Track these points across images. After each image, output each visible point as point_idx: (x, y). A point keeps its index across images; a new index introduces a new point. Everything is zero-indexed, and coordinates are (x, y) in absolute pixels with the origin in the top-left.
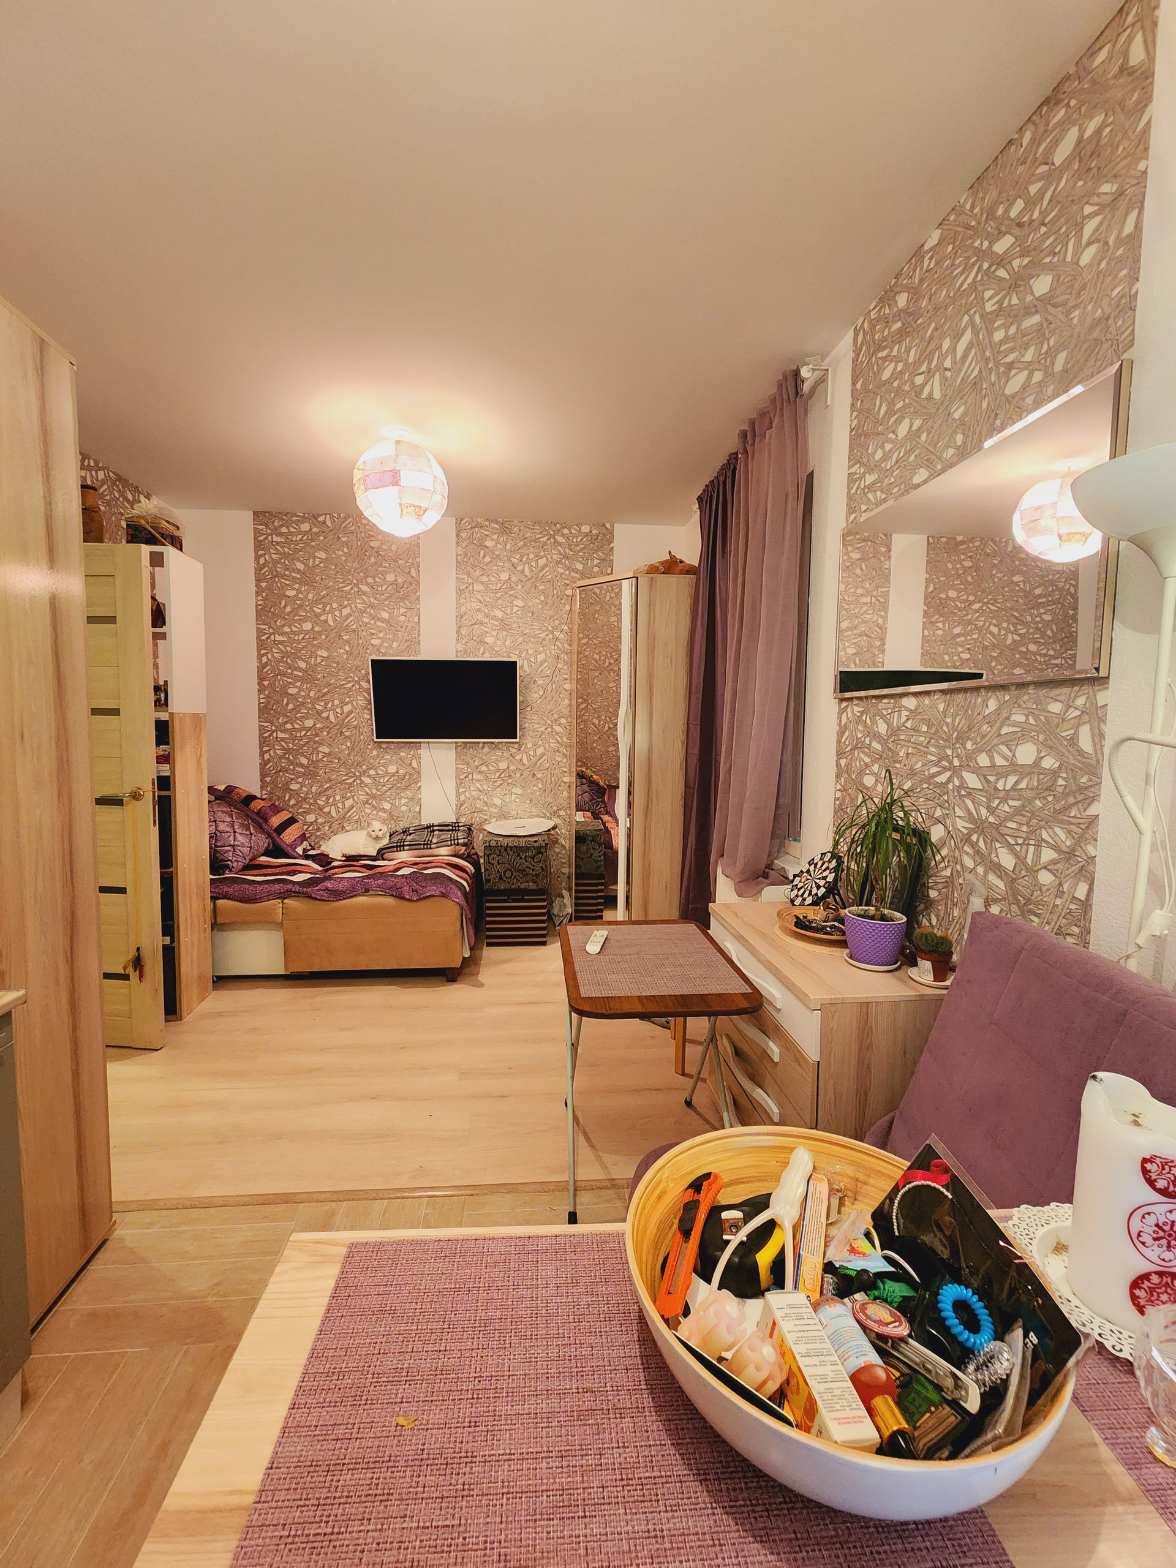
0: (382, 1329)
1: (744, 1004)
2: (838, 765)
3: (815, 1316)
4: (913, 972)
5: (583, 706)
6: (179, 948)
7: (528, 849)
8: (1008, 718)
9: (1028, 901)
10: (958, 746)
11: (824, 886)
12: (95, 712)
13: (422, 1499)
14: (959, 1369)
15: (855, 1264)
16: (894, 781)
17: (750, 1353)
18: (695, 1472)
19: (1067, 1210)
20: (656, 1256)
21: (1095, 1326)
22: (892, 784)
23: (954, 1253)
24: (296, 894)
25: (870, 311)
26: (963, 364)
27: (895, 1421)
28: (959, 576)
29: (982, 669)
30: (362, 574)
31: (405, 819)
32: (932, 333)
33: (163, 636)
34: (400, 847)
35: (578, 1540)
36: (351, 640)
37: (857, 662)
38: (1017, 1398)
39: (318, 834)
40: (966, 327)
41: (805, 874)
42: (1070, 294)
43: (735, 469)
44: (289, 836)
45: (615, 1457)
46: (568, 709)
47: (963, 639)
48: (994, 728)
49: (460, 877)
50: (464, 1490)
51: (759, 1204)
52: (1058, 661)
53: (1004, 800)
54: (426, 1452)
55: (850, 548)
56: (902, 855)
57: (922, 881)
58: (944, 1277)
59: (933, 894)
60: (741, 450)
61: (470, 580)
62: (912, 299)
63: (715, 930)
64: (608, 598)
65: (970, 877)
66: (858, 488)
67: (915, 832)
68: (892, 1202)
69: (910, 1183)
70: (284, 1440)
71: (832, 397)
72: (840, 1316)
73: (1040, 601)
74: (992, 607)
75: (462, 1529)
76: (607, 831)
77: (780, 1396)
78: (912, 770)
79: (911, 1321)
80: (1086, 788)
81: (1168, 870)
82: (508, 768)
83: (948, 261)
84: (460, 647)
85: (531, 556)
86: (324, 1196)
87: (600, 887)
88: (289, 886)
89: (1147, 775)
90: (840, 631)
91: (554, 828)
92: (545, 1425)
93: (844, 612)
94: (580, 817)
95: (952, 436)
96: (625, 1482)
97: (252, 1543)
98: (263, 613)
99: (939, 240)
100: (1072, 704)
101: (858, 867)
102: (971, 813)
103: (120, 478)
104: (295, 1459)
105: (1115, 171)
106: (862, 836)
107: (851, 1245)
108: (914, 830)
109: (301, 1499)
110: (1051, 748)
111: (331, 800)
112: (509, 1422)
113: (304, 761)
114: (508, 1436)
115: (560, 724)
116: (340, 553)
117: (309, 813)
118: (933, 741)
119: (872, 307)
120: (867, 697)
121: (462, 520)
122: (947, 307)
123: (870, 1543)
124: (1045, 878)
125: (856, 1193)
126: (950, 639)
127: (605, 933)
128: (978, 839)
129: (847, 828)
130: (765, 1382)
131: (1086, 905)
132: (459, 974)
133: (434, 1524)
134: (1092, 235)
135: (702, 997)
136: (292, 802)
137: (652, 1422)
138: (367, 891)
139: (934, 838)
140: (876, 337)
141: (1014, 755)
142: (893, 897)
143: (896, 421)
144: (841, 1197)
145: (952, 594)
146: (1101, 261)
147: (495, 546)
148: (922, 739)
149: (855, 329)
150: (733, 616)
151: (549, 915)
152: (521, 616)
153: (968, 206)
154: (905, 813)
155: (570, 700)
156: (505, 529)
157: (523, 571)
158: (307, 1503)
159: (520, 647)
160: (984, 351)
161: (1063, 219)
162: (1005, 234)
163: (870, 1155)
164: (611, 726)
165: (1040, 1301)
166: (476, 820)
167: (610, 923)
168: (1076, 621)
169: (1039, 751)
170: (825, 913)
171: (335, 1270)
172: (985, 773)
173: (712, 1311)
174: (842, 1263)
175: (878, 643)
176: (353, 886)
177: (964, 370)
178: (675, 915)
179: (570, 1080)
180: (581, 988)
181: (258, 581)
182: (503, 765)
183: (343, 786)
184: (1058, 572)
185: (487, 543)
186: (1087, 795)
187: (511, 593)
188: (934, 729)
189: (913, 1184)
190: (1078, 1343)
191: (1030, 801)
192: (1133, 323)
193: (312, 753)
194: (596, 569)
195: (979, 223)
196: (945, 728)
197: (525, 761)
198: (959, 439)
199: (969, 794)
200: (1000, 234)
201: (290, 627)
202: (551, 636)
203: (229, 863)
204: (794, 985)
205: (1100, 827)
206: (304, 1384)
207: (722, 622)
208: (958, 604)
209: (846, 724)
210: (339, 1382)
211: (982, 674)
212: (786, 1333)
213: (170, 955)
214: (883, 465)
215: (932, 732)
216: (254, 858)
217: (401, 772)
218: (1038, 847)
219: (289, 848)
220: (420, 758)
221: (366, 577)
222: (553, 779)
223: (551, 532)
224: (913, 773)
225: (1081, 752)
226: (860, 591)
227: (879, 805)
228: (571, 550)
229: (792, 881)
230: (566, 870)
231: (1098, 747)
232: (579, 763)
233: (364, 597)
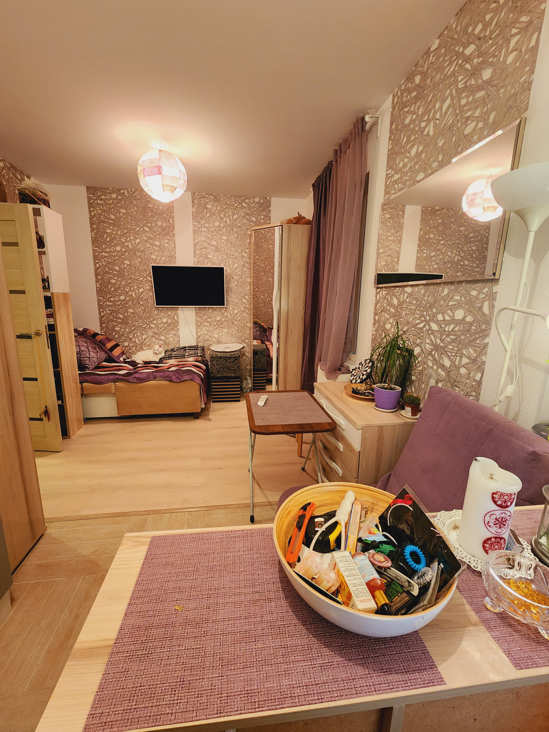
0: (168, 571)
1: (328, 427)
2: (374, 319)
3: (353, 560)
4: (403, 412)
5: (257, 289)
6: (66, 406)
7: (230, 358)
8: (452, 298)
9: (455, 381)
10: (429, 310)
11: (366, 375)
12: (12, 292)
13: (187, 638)
14: (411, 579)
15: (370, 538)
16: (399, 327)
17: (325, 576)
18: (301, 621)
19: (460, 513)
20: (286, 538)
21: (467, 558)
22: (398, 328)
23: (412, 532)
24: (121, 380)
25: (401, 85)
26: (445, 116)
27: (383, 599)
28: (435, 227)
29: (443, 273)
30: (145, 221)
31: (172, 344)
32: (431, 98)
33: (44, 253)
34: (170, 357)
35: (252, 650)
36: (141, 256)
37: (386, 269)
38: (434, 589)
39: (130, 351)
40: (448, 96)
41: (357, 369)
42: (500, 80)
43: (331, 170)
44: (116, 352)
45: (268, 618)
46: (249, 291)
47: (435, 258)
48: (446, 302)
49: (199, 371)
50: (204, 633)
51: (331, 515)
52: (477, 269)
53: (448, 335)
54: (188, 620)
55: (385, 212)
56: (401, 360)
57: (409, 372)
58: (407, 542)
59: (413, 378)
60: (334, 160)
61: (200, 226)
62: (423, 79)
63: (316, 394)
64: (268, 236)
65: (431, 371)
66: (390, 182)
67: (407, 350)
68: (388, 512)
69: (395, 504)
70: (126, 618)
71: (380, 133)
72: (363, 560)
73: (471, 240)
74: (449, 243)
75: (203, 649)
76: (268, 349)
77: (337, 592)
78: (408, 321)
79: (392, 561)
80: (484, 331)
81: (516, 367)
82: (221, 320)
83: (442, 58)
84: (196, 260)
85: (230, 213)
86: (141, 513)
87: (264, 375)
88: (117, 376)
89: (512, 325)
90: (378, 254)
91: (243, 348)
92: (239, 606)
93: (381, 244)
94: (255, 342)
95: (437, 155)
96: (272, 627)
97: (114, 659)
98: (94, 241)
99: (438, 46)
100: (481, 292)
101: (381, 366)
102: (433, 342)
103: (12, 167)
104: (131, 625)
105: (529, 9)
106: (383, 352)
107: (369, 531)
108: (407, 349)
109: (134, 641)
110: (470, 312)
111: (136, 335)
112: (223, 606)
113: (121, 316)
114: (223, 611)
115: (245, 299)
116: (133, 210)
117: (125, 341)
118: (418, 308)
119: (402, 83)
120: (389, 287)
121: (194, 194)
122: (439, 84)
123: (372, 645)
124: (463, 371)
125: (373, 509)
126: (429, 258)
127: (266, 397)
128: (435, 353)
129: (377, 349)
130: (331, 587)
131: (480, 382)
132: (200, 415)
133: (192, 647)
134: (514, 47)
135: (310, 424)
136: (117, 336)
137: (284, 603)
138: (155, 378)
139: (415, 353)
140: (404, 100)
141: (454, 315)
142: (396, 378)
143: (410, 146)
144: (366, 511)
145: (432, 236)
146: (517, 61)
147: (212, 208)
148: (413, 307)
149: (393, 95)
150: (328, 246)
151: (241, 387)
152: (225, 245)
153: (454, 27)
154: (403, 342)
155: (250, 287)
156: (216, 199)
157: (226, 221)
158: (137, 642)
159: (225, 260)
160: (456, 110)
161: (501, 36)
162: (471, 43)
163: (379, 493)
164: (270, 299)
165: (446, 551)
166: (206, 345)
167: (269, 392)
168: (487, 250)
169: (465, 313)
170: (365, 387)
171: (146, 548)
172: (440, 323)
173: (309, 560)
174: (365, 538)
175: (396, 260)
176: (148, 376)
177: (445, 120)
178: (299, 388)
179: (251, 461)
180: (255, 422)
181: (92, 224)
182: (218, 318)
183: (141, 328)
184: (481, 226)
185: (208, 206)
186: (484, 333)
187: (220, 232)
188: (419, 302)
189: (397, 505)
190: (459, 567)
191: (459, 336)
192: (529, 98)
193: (125, 313)
194: (262, 221)
195: (459, 37)
196: (424, 302)
197: (229, 316)
198: (440, 157)
199: (432, 333)
200: (469, 43)
201: (109, 248)
202: (240, 255)
203: (88, 365)
204: (350, 418)
205: (489, 348)
206: (134, 595)
207: (323, 249)
208: (434, 241)
209: (379, 300)
210: (149, 594)
211: (442, 275)
212: (340, 568)
213: (62, 409)
214: (403, 170)
215: (418, 304)
216: (100, 363)
217: (169, 321)
218: (461, 357)
219: (116, 358)
220: (178, 315)
221: (147, 223)
222: (242, 325)
223: (240, 201)
224: (408, 323)
225: (484, 314)
226: (389, 234)
227: (392, 338)
228: (250, 210)
229: (352, 372)
230: (249, 367)
231: (491, 312)
232: (255, 317)
233: (146, 233)
